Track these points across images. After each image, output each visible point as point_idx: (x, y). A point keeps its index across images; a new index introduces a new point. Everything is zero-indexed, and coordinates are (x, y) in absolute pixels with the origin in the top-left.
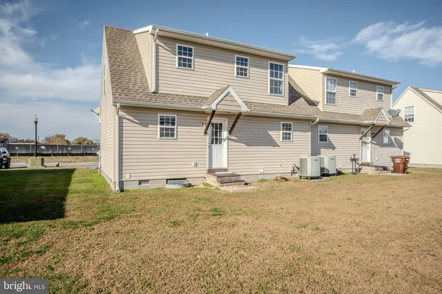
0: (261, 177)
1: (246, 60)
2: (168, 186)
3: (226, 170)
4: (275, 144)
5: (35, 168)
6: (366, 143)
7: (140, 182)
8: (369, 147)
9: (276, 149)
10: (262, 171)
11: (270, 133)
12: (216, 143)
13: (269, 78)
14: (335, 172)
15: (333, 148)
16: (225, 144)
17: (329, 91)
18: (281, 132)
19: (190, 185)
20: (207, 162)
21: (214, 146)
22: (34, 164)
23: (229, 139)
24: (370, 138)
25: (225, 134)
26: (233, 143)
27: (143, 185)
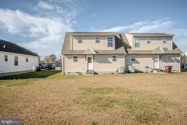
0: (105, 73)
1: (99, 38)
2: (76, 74)
3: (93, 70)
4: (110, 63)
5: (59, 70)
6: (157, 61)
7: (69, 73)
8: (158, 62)
9: (111, 64)
10: (105, 71)
11: (108, 59)
12: (90, 62)
13: (107, 42)
14: (134, 72)
15: (139, 63)
16: (92, 63)
17: (136, 43)
18: (112, 58)
19: (82, 74)
20: (87, 68)
21: (89, 64)
22: (59, 69)
23: (93, 61)
24: (159, 59)
25: (92, 60)
26: (95, 63)
27: (70, 74)
